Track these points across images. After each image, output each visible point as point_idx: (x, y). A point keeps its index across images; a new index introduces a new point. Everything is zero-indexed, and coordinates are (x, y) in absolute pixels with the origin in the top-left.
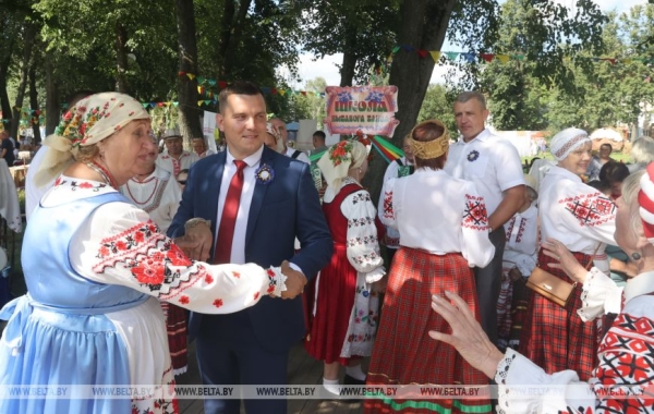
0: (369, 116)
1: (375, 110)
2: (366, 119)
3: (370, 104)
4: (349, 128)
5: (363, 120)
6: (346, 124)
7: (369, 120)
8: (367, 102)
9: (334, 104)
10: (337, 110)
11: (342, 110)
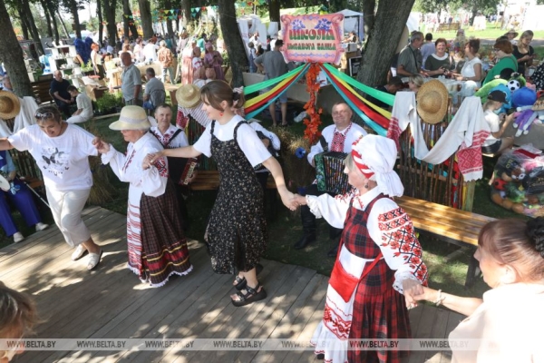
0: (319, 44)
1: (323, 39)
2: (316, 47)
3: (319, 31)
4: (302, 55)
5: (313, 48)
6: (299, 52)
7: (319, 48)
8: (316, 30)
9: (288, 32)
10: (291, 38)
11: (295, 38)
